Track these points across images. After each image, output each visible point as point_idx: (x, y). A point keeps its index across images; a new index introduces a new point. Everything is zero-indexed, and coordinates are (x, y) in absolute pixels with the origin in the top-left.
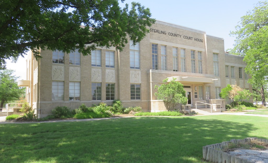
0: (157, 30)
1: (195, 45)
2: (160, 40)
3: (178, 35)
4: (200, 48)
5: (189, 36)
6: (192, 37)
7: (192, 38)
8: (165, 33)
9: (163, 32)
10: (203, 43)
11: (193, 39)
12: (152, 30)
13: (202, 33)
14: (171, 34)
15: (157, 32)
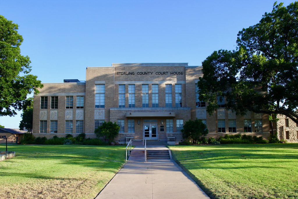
3: (149, 72)
4: (179, 80)
5: (162, 71)
6: (167, 71)
8: (133, 73)
10: (184, 75)
12: (119, 73)
13: (182, 65)
14: (141, 73)
15: (125, 74)
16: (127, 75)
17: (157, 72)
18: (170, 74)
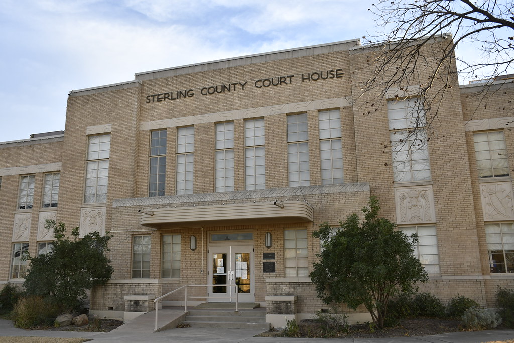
1: (306, 94)
2: (173, 116)
3: (235, 85)
4: (330, 98)
6: (292, 74)
7: (291, 77)
8: (190, 93)
9: (183, 92)
10: (345, 79)
11: (297, 79)
12: (151, 98)
13: (337, 49)
14: (212, 91)
15: (166, 99)
16: (172, 99)
17: (260, 81)
18: (301, 80)
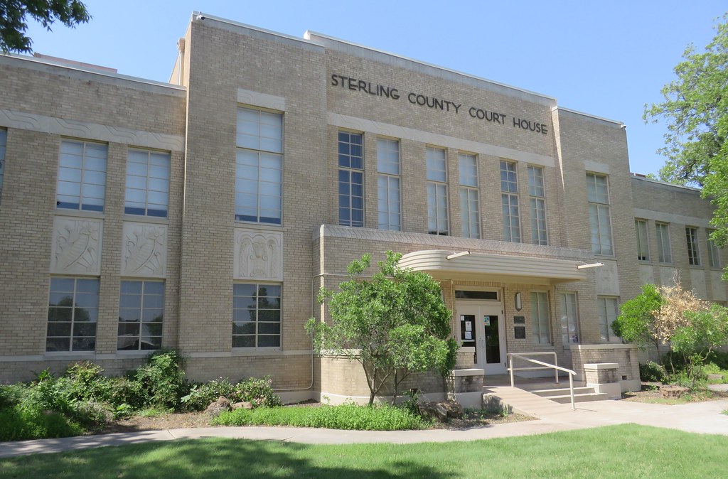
0: (360, 82)
1: (517, 141)
2: (372, 118)
3: (448, 103)
4: (536, 153)
5: (491, 108)
6: (503, 112)
7: (503, 116)
8: (394, 93)
9: (385, 89)
10: (548, 137)
11: (509, 121)
12: (339, 80)
13: (540, 101)
14: (421, 100)
15: (362, 90)
16: (370, 93)
17: (474, 109)
18: (512, 123)
